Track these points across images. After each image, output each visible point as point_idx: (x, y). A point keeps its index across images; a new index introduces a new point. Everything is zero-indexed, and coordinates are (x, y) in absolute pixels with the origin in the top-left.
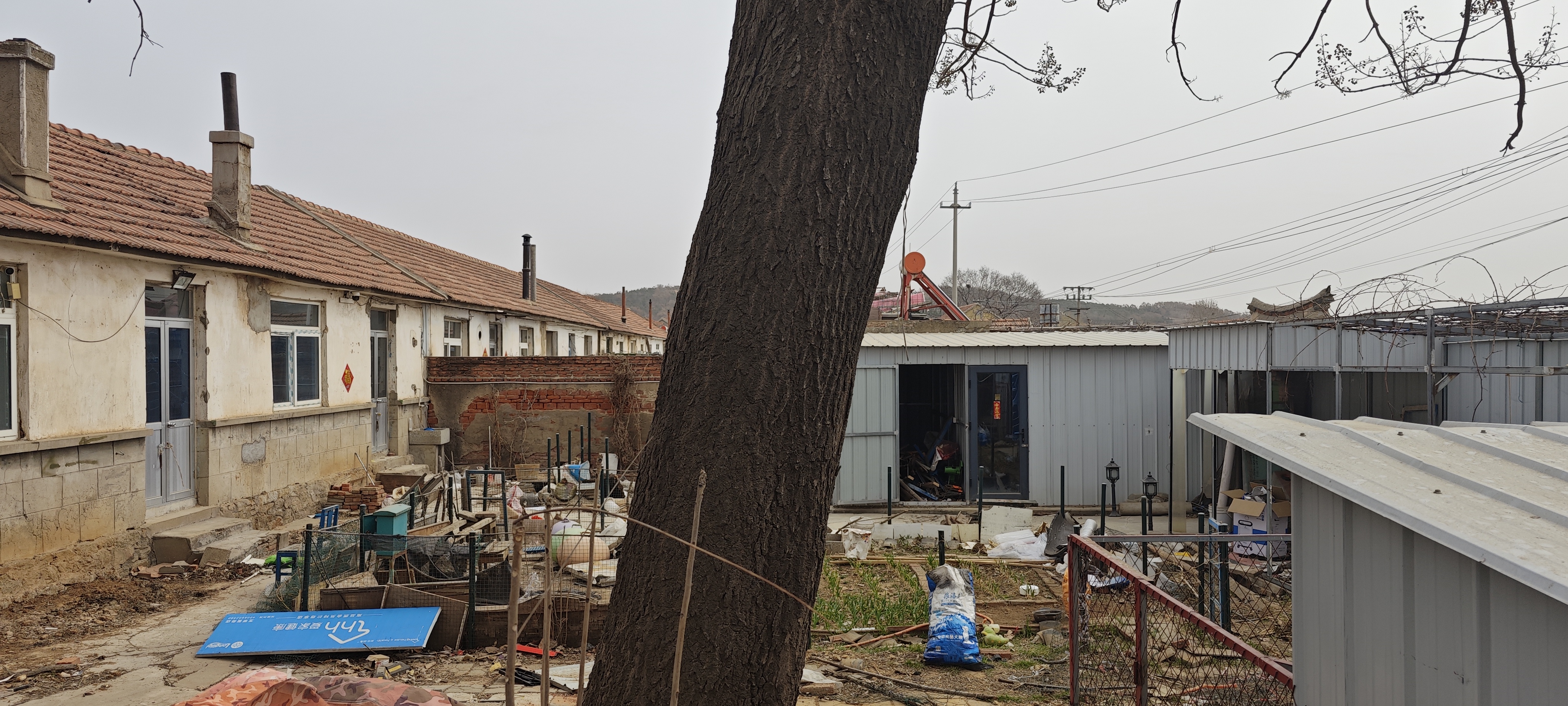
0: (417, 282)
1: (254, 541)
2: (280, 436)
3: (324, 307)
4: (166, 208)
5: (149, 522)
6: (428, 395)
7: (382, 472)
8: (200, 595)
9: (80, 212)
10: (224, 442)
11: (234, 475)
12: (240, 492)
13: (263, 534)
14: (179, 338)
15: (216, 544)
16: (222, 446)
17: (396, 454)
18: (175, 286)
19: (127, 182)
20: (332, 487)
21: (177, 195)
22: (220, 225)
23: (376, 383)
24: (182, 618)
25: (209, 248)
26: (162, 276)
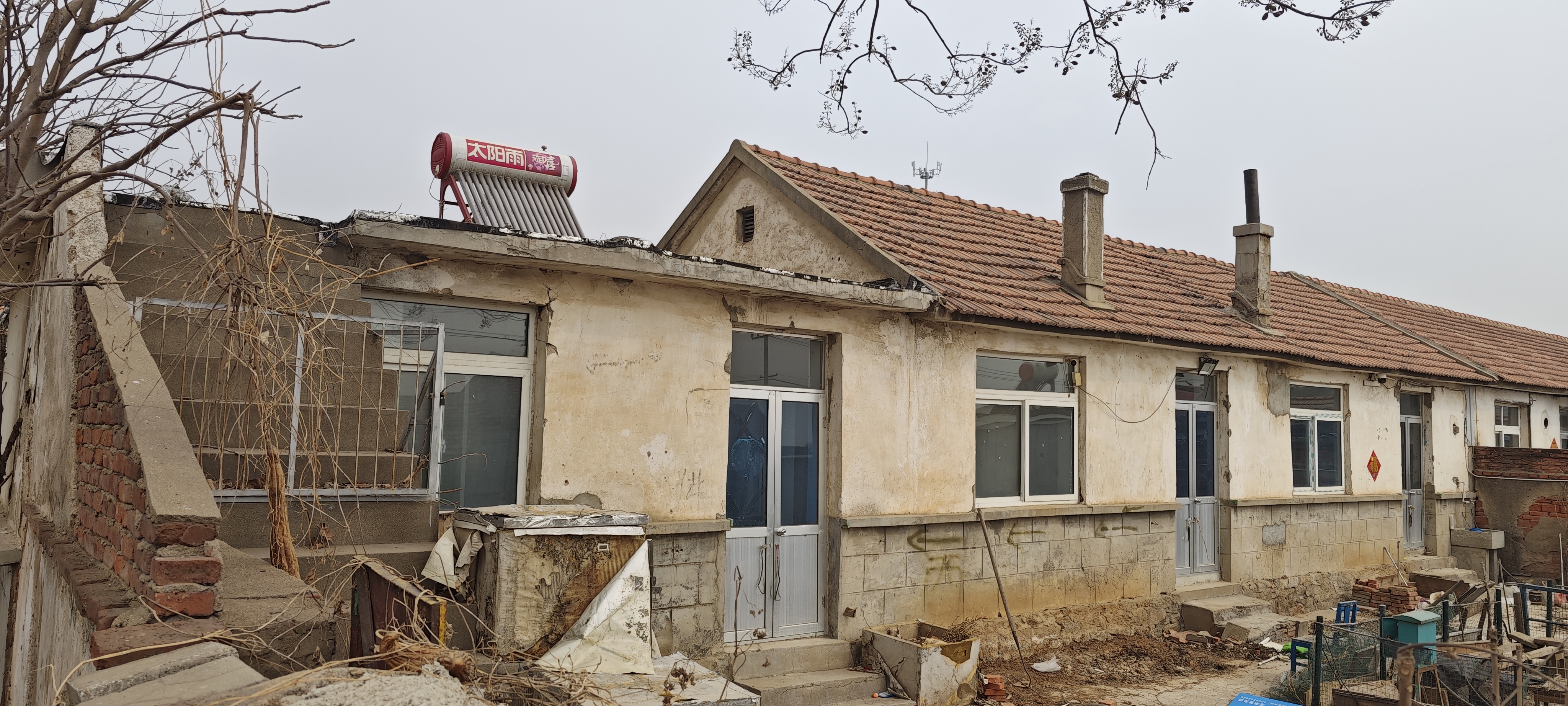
0: (1458, 362)
1: (1273, 624)
2: (1301, 521)
3: (1347, 391)
4: (1195, 301)
5: (1179, 590)
6: (1475, 491)
7: (1417, 572)
8: (1220, 668)
9: (1126, 311)
10: (1245, 522)
11: (1255, 555)
12: (1261, 573)
13: (1282, 619)
14: (1205, 420)
15: (1237, 621)
16: (1243, 526)
17: (1435, 554)
18: (1201, 372)
19: (1165, 281)
20: (1357, 581)
21: (1206, 288)
22: (1242, 313)
23: (1408, 472)
24: (1203, 686)
25: (1230, 335)
26: (1190, 363)
